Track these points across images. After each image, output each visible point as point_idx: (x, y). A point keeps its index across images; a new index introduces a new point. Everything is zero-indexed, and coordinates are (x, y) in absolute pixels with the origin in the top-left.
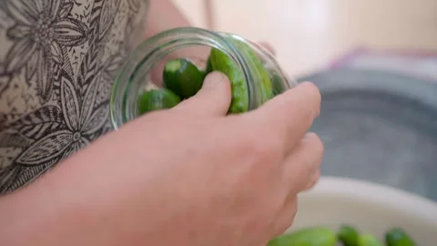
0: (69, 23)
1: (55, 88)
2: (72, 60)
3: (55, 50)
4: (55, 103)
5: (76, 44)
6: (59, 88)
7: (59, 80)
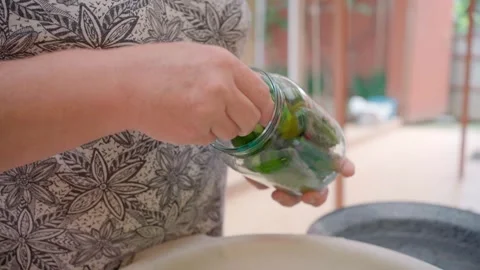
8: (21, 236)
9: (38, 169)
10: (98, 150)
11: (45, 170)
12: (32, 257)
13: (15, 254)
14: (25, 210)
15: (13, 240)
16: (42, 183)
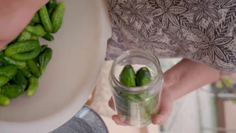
0: (201, 16)
1: (185, 5)
2: (190, 15)
3: (195, 8)
4: (180, 4)
5: (194, 17)
6: (184, 7)
7: (186, 8)
8: (168, 9)
9: (213, 11)
10: (233, 39)
11: (213, 15)
12: (157, 17)
13: (157, 8)
14: (186, 9)
15: (164, 5)
16: (205, 15)
